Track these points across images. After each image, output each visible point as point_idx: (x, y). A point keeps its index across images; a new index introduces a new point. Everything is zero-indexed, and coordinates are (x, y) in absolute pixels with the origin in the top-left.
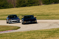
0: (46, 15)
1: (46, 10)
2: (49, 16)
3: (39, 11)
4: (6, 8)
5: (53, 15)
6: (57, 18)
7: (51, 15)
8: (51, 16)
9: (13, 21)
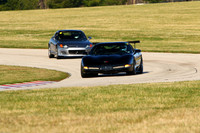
0: (151, 39)
1: (150, 20)
2: (163, 41)
3: (128, 22)
4: (13, 9)
5: (173, 37)
6: (190, 50)
7: (167, 39)
8: (169, 42)
9: (71, 52)
